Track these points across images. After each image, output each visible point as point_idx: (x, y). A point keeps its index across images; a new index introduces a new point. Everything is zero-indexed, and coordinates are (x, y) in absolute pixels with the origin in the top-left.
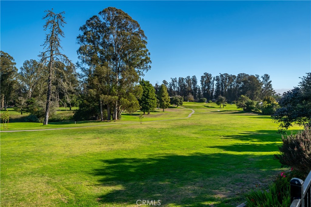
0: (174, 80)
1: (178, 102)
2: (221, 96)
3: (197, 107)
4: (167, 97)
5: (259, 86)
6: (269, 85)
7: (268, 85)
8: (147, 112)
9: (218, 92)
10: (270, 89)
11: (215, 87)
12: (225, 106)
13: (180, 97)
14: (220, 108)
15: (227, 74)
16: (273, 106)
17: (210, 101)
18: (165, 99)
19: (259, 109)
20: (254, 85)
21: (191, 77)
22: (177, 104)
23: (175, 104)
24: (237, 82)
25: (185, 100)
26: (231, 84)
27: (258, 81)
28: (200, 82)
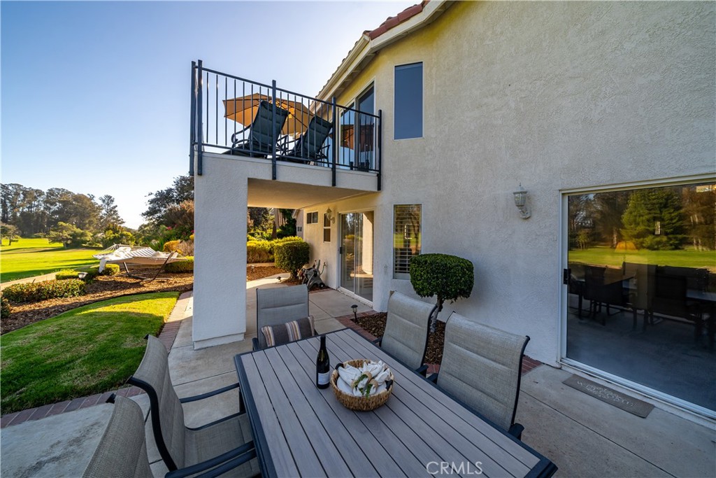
5: (95, 211)
6: (113, 212)
7: (111, 210)
12: (16, 241)
24: (45, 202)
27: (93, 205)
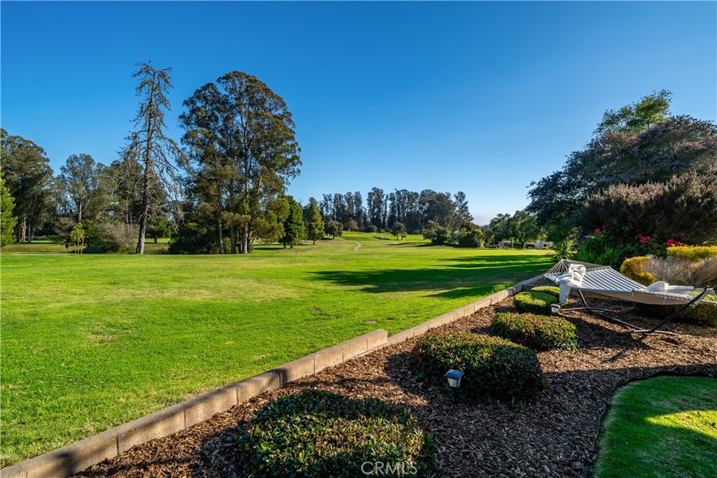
0: (327, 198)
1: (335, 230)
2: (397, 223)
3: (365, 239)
4: (321, 223)
5: (451, 209)
6: (464, 208)
8: (289, 245)
9: (392, 217)
10: (466, 213)
11: (388, 209)
12: (405, 237)
13: (338, 223)
14: (397, 240)
15: (406, 191)
16: (474, 235)
17: (382, 230)
18: (316, 226)
19: (455, 240)
20: (444, 206)
21: (353, 194)
22: (334, 234)
23: (331, 234)
24: (420, 203)
25: (346, 229)
26: (411, 205)
27: (449, 202)
28: (367, 202)
